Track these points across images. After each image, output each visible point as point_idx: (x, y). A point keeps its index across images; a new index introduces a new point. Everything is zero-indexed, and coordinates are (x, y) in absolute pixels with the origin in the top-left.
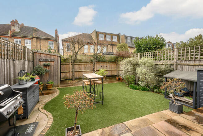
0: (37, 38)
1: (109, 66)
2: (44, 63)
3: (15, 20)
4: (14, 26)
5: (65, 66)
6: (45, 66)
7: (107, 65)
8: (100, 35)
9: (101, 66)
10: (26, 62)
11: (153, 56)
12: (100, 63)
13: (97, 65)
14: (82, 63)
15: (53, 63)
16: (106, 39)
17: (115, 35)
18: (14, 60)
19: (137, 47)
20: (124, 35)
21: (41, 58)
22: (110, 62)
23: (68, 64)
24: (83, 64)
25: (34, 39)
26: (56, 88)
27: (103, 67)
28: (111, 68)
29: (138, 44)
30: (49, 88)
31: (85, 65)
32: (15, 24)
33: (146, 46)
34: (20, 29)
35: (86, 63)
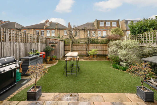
0: (58, 29)
1: (101, 47)
2: (52, 44)
3: (47, 20)
4: (47, 23)
5: (67, 46)
6: (52, 46)
7: (99, 46)
8: (100, 23)
9: (94, 47)
10: (40, 44)
11: (139, 39)
12: (93, 45)
13: (91, 46)
14: (79, 45)
15: (56, 44)
16: (106, 25)
17: (114, 21)
18: (30, 43)
19: (131, 30)
20: (124, 20)
21: (50, 41)
22: (102, 44)
23: (70, 45)
24: (83, 45)
25: (56, 29)
26: (57, 60)
27: (95, 47)
28: (103, 49)
29: (132, 27)
30: (53, 60)
31: (81, 46)
32: (47, 22)
33: (141, 28)
34: (50, 24)
35: (82, 44)
